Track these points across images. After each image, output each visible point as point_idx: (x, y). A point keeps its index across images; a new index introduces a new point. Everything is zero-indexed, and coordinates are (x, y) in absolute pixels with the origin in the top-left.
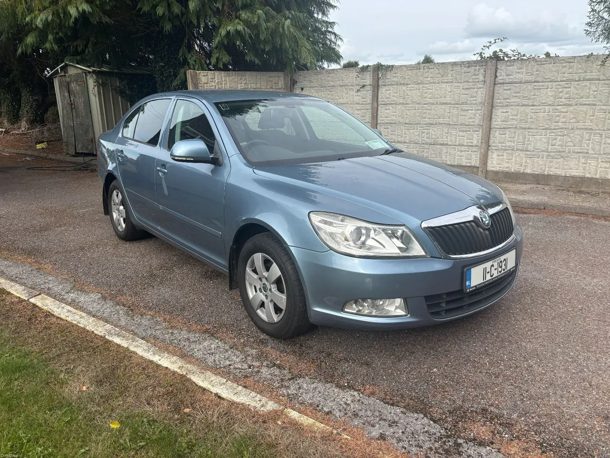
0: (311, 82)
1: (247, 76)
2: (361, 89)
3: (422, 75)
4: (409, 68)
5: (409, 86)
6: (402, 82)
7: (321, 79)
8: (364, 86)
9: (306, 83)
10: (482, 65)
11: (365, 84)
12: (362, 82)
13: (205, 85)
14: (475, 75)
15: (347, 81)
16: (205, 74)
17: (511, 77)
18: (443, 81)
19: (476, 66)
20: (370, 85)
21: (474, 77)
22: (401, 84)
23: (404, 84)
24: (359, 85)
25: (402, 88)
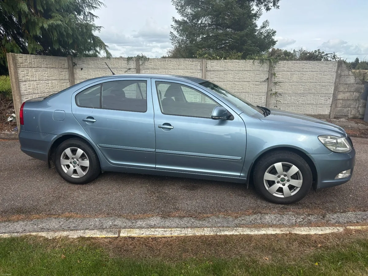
0: (89, 64)
1: (47, 59)
2: (128, 71)
3: (167, 65)
4: (159, 60)
5: (159, 70)
6: (155, 68)
7: (98, 64)
8: (130, 69)
9: (84, 65)
10: (199, 61)
11: (130, 68)
12: (128, 67)
13: (21, 64)
14: (196, 66)
15: (117, 66)
16: (21, 56)
17: (214, 68)
18: (179, 68)
19: (196, 62)
20: (134, 68)
21: (195, 67)
22: (154, 69)
23: (156, 69)
24: (126, 68)
25: (155, 71)
